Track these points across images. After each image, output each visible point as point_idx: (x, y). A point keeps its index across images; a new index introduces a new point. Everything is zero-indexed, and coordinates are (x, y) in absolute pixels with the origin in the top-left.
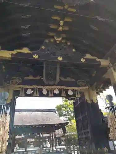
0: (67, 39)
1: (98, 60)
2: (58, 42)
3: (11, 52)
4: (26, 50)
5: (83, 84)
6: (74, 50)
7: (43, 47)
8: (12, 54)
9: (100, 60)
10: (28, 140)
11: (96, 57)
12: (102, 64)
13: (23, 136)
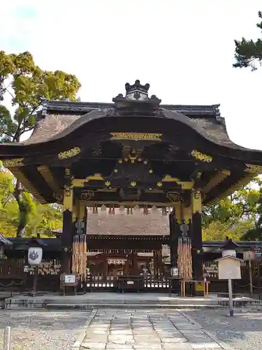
0: (143, 156)
1: (179, 183)
2: (133, 162)
3: (83, 181)
4: (98, 177)
5: (175, 197)
6: (151, 171)
7: (116, 171)
8: (85, 183)
9: (182, 183)
10: (111, 261)
11: (178, 177)
12: (183, 188)
13: (99, 253)
